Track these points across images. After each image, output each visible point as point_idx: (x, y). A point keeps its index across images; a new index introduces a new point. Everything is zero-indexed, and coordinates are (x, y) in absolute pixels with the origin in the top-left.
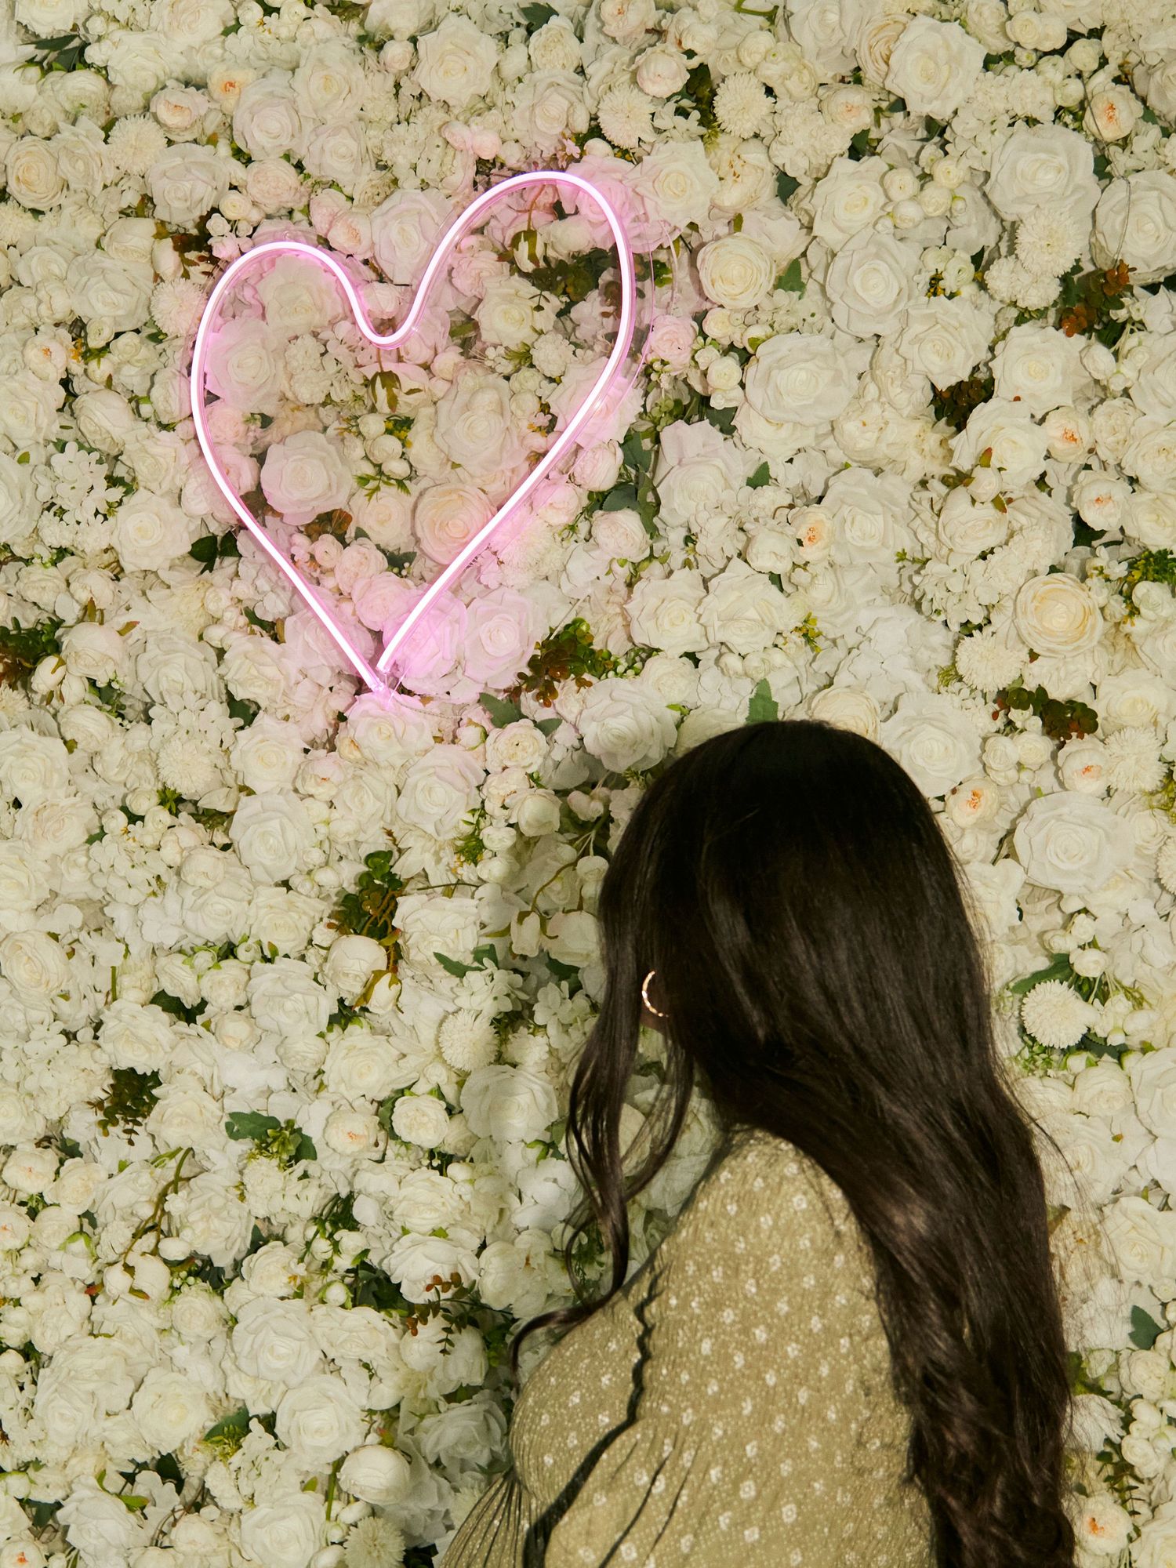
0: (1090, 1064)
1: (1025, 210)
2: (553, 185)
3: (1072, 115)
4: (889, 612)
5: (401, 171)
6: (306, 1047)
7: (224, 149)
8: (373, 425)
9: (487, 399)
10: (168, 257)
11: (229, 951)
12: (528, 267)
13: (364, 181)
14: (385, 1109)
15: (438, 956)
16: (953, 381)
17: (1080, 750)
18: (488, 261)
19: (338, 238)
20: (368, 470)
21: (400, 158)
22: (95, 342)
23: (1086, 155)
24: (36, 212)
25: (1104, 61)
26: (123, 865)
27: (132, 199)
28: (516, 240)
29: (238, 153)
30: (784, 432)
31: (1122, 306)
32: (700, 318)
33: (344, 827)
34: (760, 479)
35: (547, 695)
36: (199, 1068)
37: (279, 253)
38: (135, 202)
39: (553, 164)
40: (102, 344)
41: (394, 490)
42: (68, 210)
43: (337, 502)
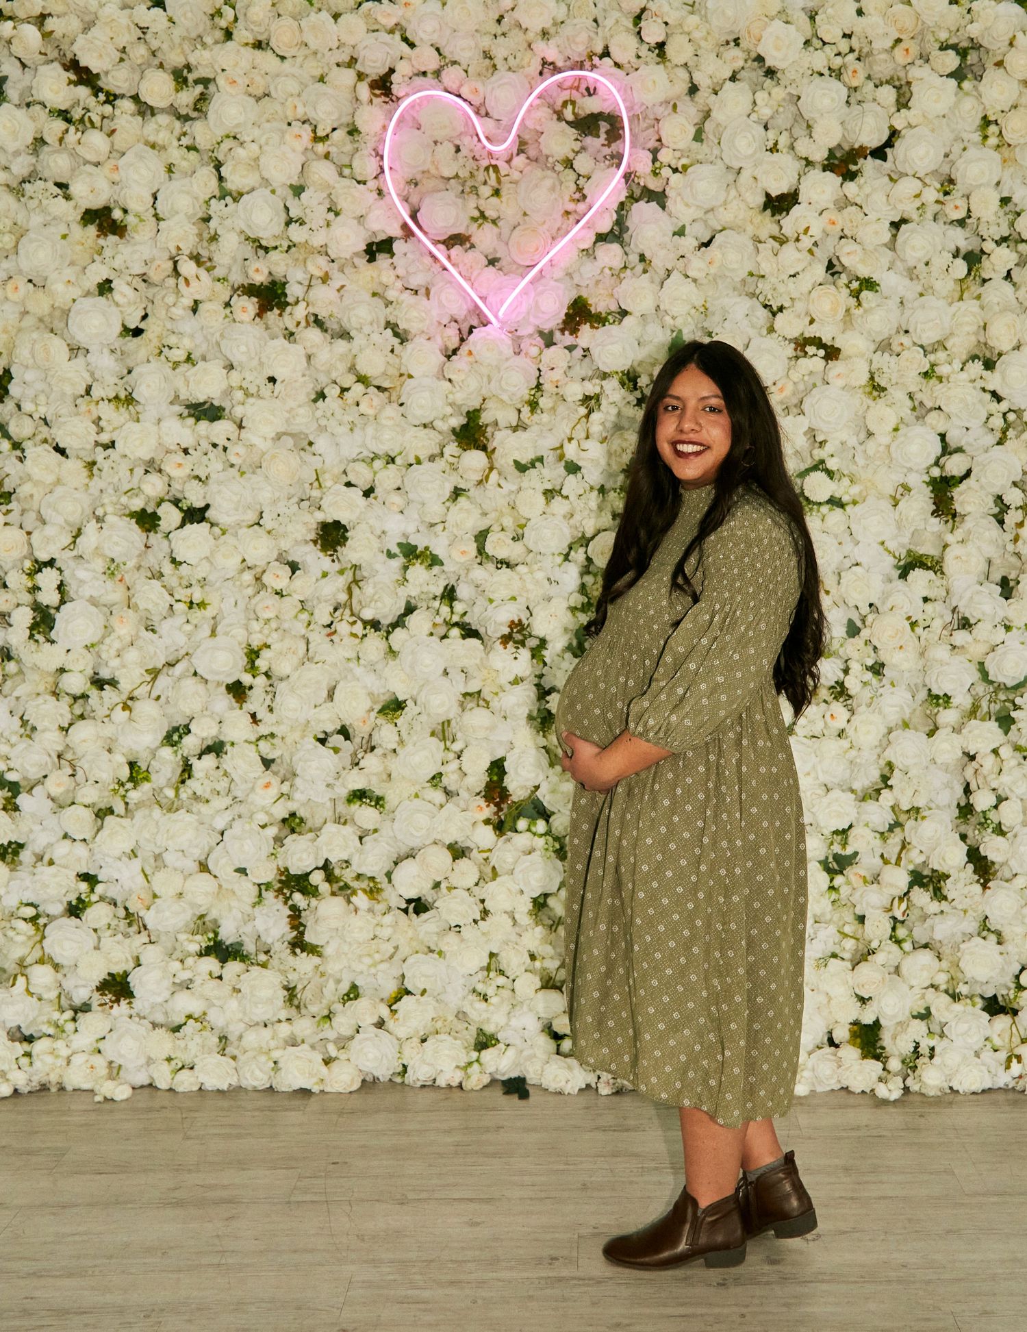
0: (831, 510)
1: (816, 116)
2: (585, 78)
3: (837, 73)
4: (738, 300)
5: (499, 61)
6: (435, 510)
7: (397, 36)
8: (486, 191)
9: (548, 183)
10: (364, 91)
11: (392, 460)
12: (570, 117)
13: (478, 64)
14: (481, 537)
15: (515, 461)
16: (779, 193)
17: (836, 367)
18: (545, 113)
19: (465, 92)
20: (477, 214)
21: (499, 53)
22: (320, 133)
23: (844, 92)
24: (283, 58)
25: (852, 50)
26: (338, 412)
27: (345, 58)
28: (565, 104)
29: (405, 39)
30: (692, 210)
31: (856, 164)
32: (655, 152)
33: (459, 397)
34: (680, 233)
35: (574, 331)
36: (371, 522)
37: (432, 96)
38: (347, 59)
39: (581, 66)
40: (324, 134)
41: (491, 225)
42: (299, 60)
43: (460, 229)
